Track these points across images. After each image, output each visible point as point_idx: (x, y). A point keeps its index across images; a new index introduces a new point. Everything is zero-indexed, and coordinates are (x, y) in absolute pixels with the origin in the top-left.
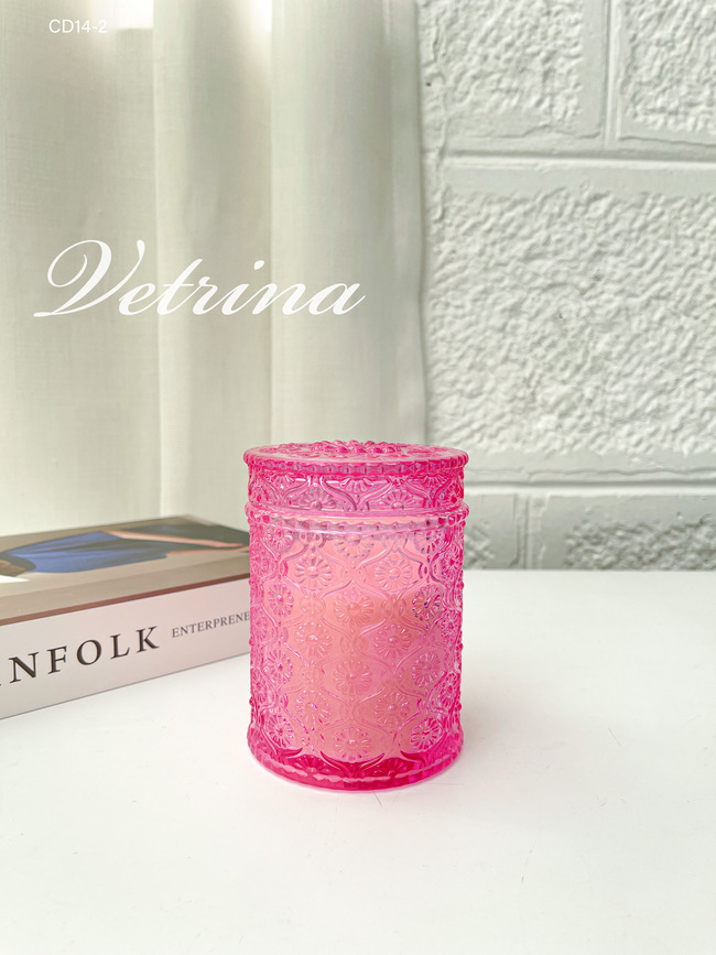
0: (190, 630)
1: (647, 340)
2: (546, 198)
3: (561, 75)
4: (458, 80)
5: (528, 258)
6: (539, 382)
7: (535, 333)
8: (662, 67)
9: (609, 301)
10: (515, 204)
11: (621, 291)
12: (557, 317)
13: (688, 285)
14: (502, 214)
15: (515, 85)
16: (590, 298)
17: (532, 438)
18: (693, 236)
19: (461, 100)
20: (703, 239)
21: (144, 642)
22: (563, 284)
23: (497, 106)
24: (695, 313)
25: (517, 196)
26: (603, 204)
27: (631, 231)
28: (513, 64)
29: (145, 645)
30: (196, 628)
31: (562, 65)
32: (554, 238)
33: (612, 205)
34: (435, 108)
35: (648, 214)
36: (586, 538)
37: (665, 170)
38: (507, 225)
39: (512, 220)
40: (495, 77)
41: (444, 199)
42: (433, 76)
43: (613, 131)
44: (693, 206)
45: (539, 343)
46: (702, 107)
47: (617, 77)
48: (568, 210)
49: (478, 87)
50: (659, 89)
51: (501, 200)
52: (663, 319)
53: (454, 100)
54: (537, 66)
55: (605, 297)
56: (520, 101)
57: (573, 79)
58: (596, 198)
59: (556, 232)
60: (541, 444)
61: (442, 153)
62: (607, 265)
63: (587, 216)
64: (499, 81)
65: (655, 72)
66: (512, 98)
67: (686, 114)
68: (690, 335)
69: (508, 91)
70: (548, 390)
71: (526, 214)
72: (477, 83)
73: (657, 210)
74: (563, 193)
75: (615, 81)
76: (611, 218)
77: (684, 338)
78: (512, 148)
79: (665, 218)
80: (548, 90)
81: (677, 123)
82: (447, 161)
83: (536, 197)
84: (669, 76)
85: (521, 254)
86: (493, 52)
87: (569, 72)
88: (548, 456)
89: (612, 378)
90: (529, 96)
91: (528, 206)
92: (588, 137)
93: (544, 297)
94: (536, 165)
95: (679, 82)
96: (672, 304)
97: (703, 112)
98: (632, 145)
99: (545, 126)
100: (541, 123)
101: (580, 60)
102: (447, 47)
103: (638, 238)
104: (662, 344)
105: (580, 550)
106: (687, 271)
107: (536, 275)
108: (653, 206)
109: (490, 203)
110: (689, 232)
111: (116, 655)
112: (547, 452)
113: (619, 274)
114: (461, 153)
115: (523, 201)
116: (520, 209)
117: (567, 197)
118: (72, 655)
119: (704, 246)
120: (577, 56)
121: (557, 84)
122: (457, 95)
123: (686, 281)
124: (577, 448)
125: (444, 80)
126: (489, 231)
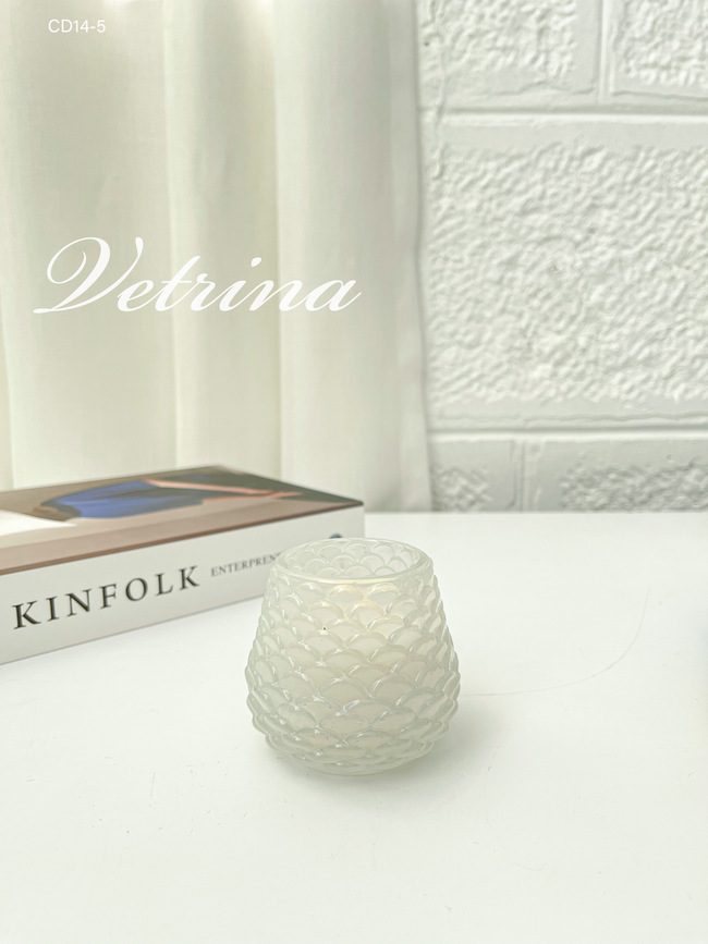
0: (227, 569)
1: (639, 291)
2: (541, 153)
3: (555, 32)
4: (455, 39)
5: (524, 212)
6: (535, 333)
7: (531, 285)
8: (654, 23)
9: (603, 253)
10: (511, 160)
11: (615, 243)
12: (553, 270)
13: (680, 236)
14: (498, 170)
15: (511, 42)
16: (584, 250)
17: (528, 386)
18: (685, 188)
19: (458, 59)
20: (694, 191)
21: (186, 580)
22: (558, 238)
23: (493, 63)
24: (687, 263)
25: (514, 152)
26: (597, 159)
27: (624, 184)
28: (509, 22)
29: (187, 583)
30: (233, 568)
31: (556, 23)
32: (550, 192)
33: (606, 159)
34: (433, 68)
35: (641, 167)
36: (580, 480)
37: (658, 124)
38: (504, 180)
39: (509, 175)
40: (491, 35)
41: (443, 155)
42: (431, 36)
43: (606, 85)
44: (685, 158)
45: (534, 295)
46: (695, 62)
47: (610, 33)
48: (563, 165)
49: (475, 46)
50: (652, 44)
51: (498, 156)
52: (655, 270)
53: (451, 59)
54: (532, 24)
55: (598, 249)
56: (516, 58)
57: (567, 36)
58: (590, 152)
59: (551, 187)
60: (537, 392)
61: (441, 111)
62: (601, 218)
63: (581, 170)
64: (495, 39)
65: (647, 27)
66: (508, 55)
67: (678, 69)
68: (681, 285)
69: (505, 49)
70: (544, 340)
71: (522, 169)
72: (474, 42)
73: (650, 163)
74: (558, 148)
75: (609, 37)
76: (605, 172)
77: (675, 288)
78: (508, 104)
79: (658, 171)
80: (543, 47)
81: (669, 77)
82: (446, 119)
83: (531, 152)
84: (662, 31)
85: (517, 209)
86: (488, 11)
87: (564, 30)
88: (545, 403)
89: (605, 328)
90: (524, 54)
91: (524, 162)
92: (582, 92)
93: (539, 250)
94: (531, 121)
95: (671, 37)
96: (664, 255)
97: (695, 67)
98: (625, 100)
99: (540, 83)
100: (536, 80)
101: (574, 17)
102: (444, 8)
103: (630, 191)
104: (654, 294)
105: (574, 492)
106: (679, 222)
107: (531, 229)
108: (646, 159)
109: (488, 160)
110: (681, 184)
111: (161, 592)
112: (543, 399)
113: (613, 225)
114: (458, 111)
115: (519, 156)
116: (516, 165)
117: (561, 152)
118: (121, 591)
119: (695, 198)
120: (570, 14)
121: (552, 41)
122: (455, 54)
123: (679, 232)
124: (572, 395)
125: (442, 40)
126: (486, 187)
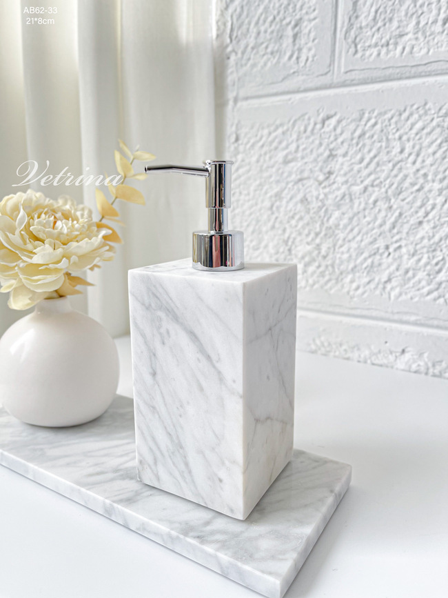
1: (365, 217)
2: (295, 121)
3: (305, 34)
4: (243, 53)
5: (286, 162)
6: (293, 242)
7: (290, 211)
8: (376, 12)
9: (338, 189)
10: (277, 128)
11: (346, 182)
12: (304, 200)
13: (396, 176)
14: (270, 134)
15: (276, 48)
16: (325, 187)
18: (400, 138)
19: (246, 64)
20: (408, 140)
22: (308, 178)
23: (265, 64)
24: (401, 197)
25: (278, 122)
26: (333, 121)
27: (352, 139)
28: (275, 34)
31: (306, 27)
32: (301, 148)
33: (339, 122)
34: (232, 73)
35: (365, 125)
37: (378, 91)
39: (276, 137)
40: (264, 45)
42: (231, 52)
43: (339, 67)
44: (400, 115)
45: (293, 217)
46: (410, 36)
47: (342, 27)
48: (310, 128)
49: (255, 54)
50: (374, 29)
51: (269, 126)
52: (375, 202)
53: (242, 66)
54: (289, 32)
55: (335, 186)
56: (279, 58)
57: (312, 35)
58: (329, 118)
59: (303, 144)
61: (236, 100)
63: (323, 131)
64: (267, 47)
65: (371, 17)
66: (274, 57)
67: (396, 44)
68: (397, 214)
69: (272, 53)
71: (284, 133)
73: (373, 121)
74: (306, 117)
75: (341, 31)
76: (339, 131)
77: (392, 215)
78: (275, 91)
79: (378, 127)
80: (297, 47)
81: (388, 52)
82: (239, 104)
83: (289, 121)
85: (281, 160)
87: (310, 32)
90: (285, 53)
91: (285, 128)
92: (322, 75)
93: (296, 187)
94: (290, 99)
97: (410, 40)
98: (353, 75)
99: (294, 73)
100: (292, 71)
102: (237, 32)
103: (357, 144)
104: (375, 219)
106: (394, 166)
107: (290, 174)
108: (369, 119)
109: (263, 128)
110: (397, 135)
113: (346, 168)
114: (247, 98)
115: (282, 125)
116: (280, 130)
117: (309, 119)
119: (408, 146)
120: (315, 19)
121: (303, 42)
122: (244, 62)
123: (395, 172)
125: (236, 53)
126: (263, 146)
